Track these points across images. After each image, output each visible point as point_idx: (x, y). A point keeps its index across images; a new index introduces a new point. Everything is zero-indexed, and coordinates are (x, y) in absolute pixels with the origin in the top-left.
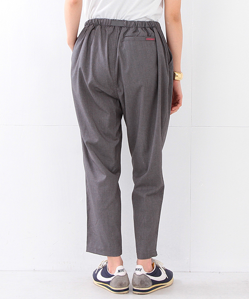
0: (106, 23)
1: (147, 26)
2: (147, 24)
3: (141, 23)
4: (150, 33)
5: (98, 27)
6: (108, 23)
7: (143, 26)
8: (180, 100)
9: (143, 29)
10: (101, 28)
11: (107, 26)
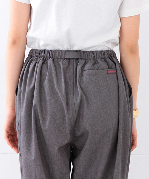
0: (58, 55)
1: (106, 56)
2: (106, 53)
3: (100, 53)
4: (111, 64)
5: (50, 61)
6: (62, 55)
7: (103, 56)
8: (135, 141)
9: (103, 60)
10: (53, 61)
11: (61, 59)
